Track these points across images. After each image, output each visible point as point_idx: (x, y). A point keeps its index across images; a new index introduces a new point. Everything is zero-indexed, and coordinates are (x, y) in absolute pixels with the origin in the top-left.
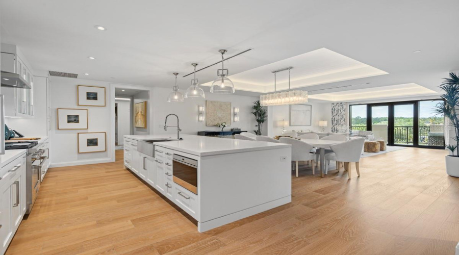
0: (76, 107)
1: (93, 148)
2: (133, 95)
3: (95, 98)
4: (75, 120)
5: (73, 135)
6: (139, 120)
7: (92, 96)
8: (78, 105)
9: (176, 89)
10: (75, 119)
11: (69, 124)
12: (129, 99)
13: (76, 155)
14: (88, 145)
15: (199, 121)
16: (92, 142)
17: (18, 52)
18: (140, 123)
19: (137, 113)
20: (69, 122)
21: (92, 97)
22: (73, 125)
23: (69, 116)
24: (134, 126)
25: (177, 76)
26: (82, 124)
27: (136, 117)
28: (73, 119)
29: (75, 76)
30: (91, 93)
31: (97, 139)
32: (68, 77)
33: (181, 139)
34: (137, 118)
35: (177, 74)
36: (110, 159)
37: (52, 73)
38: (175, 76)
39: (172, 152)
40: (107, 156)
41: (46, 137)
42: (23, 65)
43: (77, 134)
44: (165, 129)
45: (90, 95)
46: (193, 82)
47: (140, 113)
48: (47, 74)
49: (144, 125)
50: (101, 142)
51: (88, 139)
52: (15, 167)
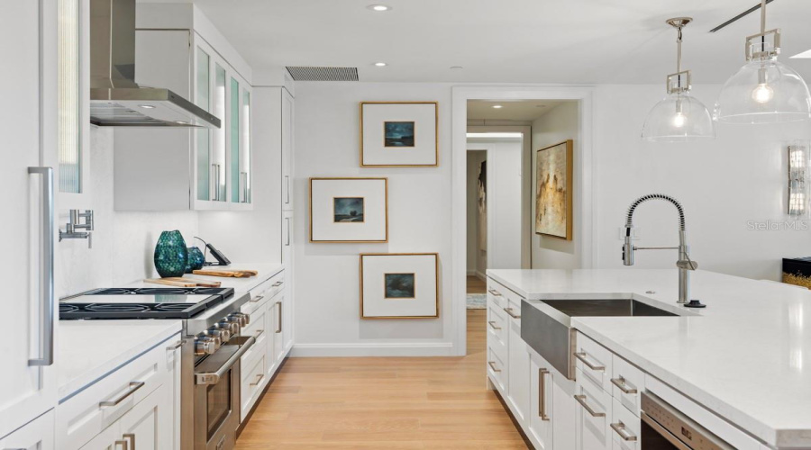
0: (356, 171)
1: (400, 306)
2: (530, 121)
3: (408, 141)
4: (353, 214)
5: (349, 261)
6: (550, 210)
7: (400, 135)
8: (363, 165)
9: (678, 84)
10: (352, 209)
11: (341, 225)
12: (519, 135)
13: (356, 324)
14: (387, 295)
15: (789, 212)
16: (400, 285)
17: (200, 22)
18: (552, 222)
19: (544, 185)
20: (338, 218)
21: (399, 137)
22: (349, 230)
23: (338, 201)
24: (534, 232)
25: (685, 30)
26: (370, 227)
27: (539, 196)
28: (349, 210)
29: (351, 74)
30: (396, 124)
31: (412, 275)
32: (335, 78)
33: (694, 304)
34: (542, 200)
35: (685, 22)
36: (450, 344)
37: (298, 74)
38: (675, 31)
39: (642, 383)
40: (440, 335)
41: (277, 266)
42: (214, 58)
43: (358, 257)
44: (626, 257)
45: (394, 130)
46: (756, 46)
47: (551, 184)
48: (282, 78)
49: (564, 225)
50: (423, 285)
51: (386, 275)
52: (131, 384)
